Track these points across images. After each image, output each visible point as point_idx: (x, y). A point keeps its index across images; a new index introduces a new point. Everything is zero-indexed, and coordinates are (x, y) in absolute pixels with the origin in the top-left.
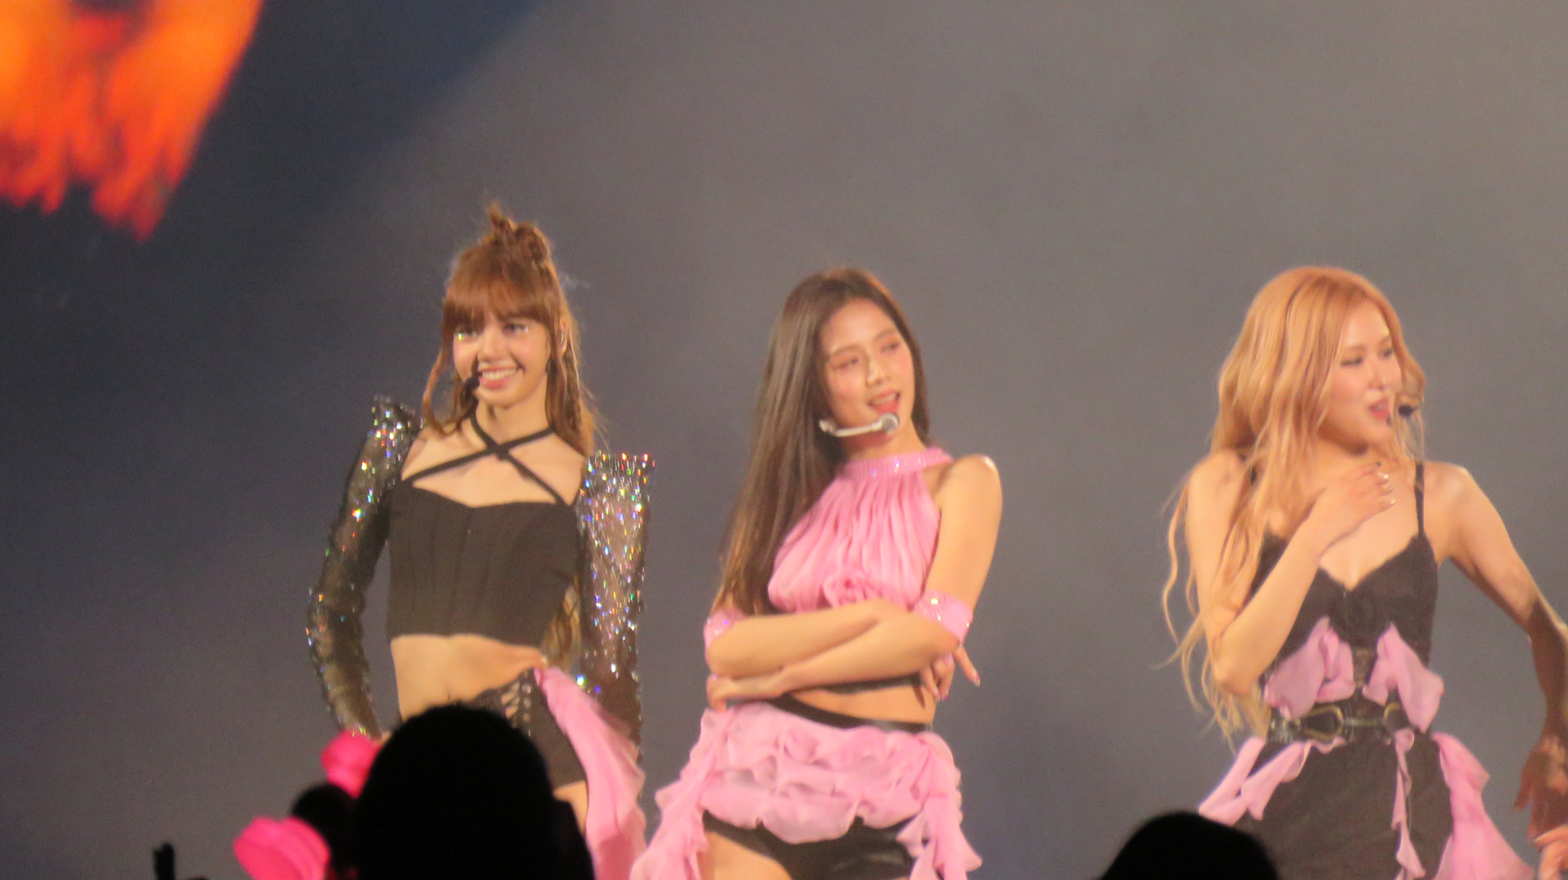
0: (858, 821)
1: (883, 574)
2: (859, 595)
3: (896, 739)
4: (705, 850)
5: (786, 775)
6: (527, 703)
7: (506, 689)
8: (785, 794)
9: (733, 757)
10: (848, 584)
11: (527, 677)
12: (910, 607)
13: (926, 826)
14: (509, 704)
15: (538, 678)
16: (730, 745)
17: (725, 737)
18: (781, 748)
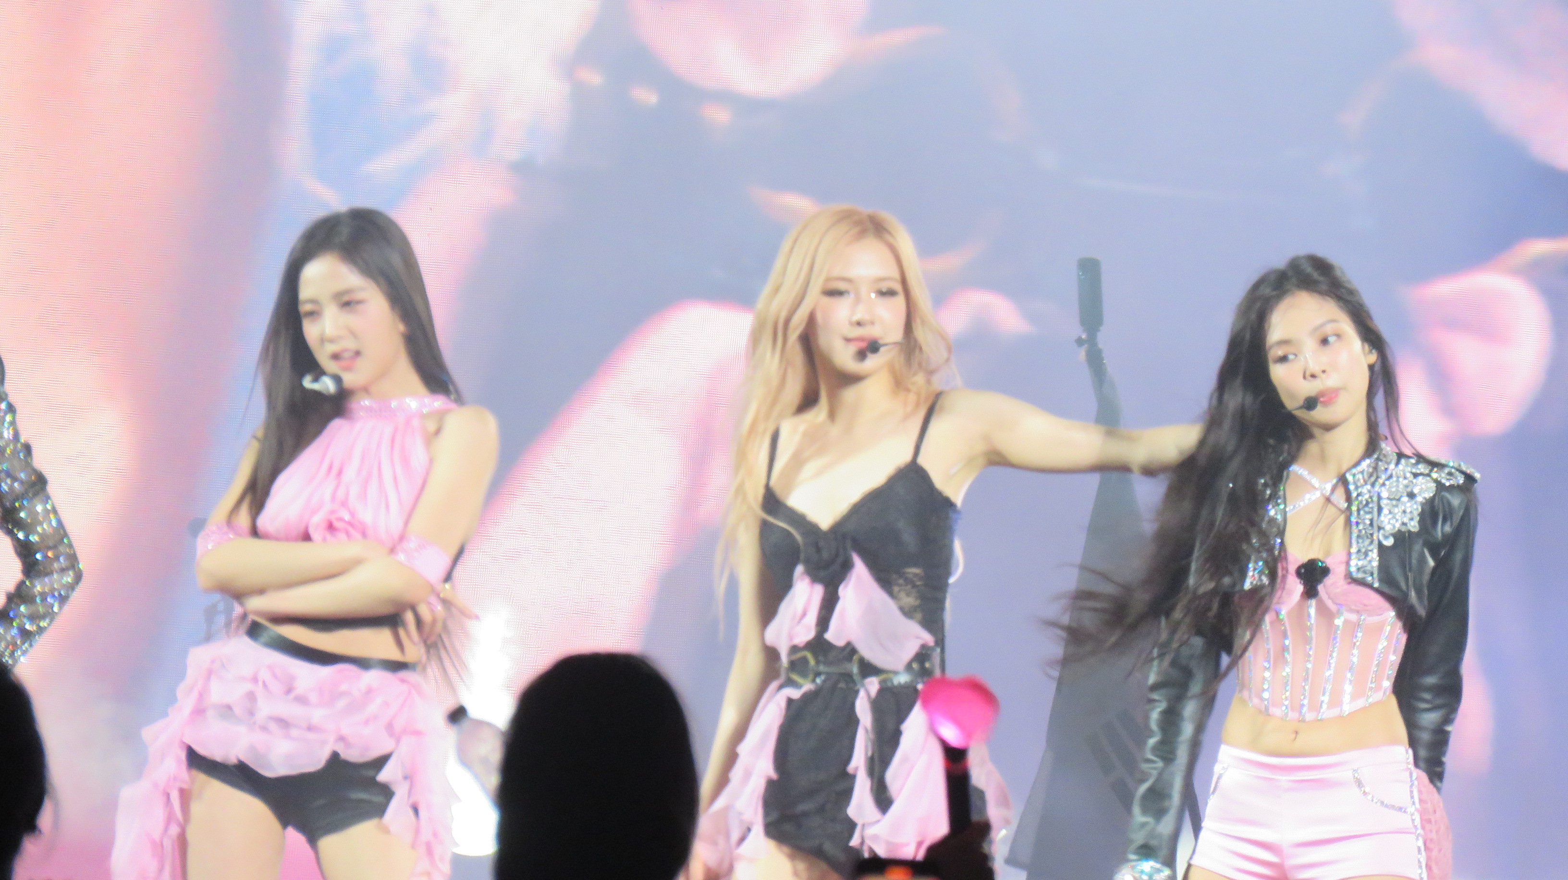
0: (335, 755)
1: (366, 516)
2: (343, 534)
3: (373, 677)
4: (185, 786)
5: (265, 708)
8: (264, 729)
9: (217, 693)
10: (331, 524)
12: (392, 551)
16: (214, 682)
17: (210, 673)
18: (260, 683)
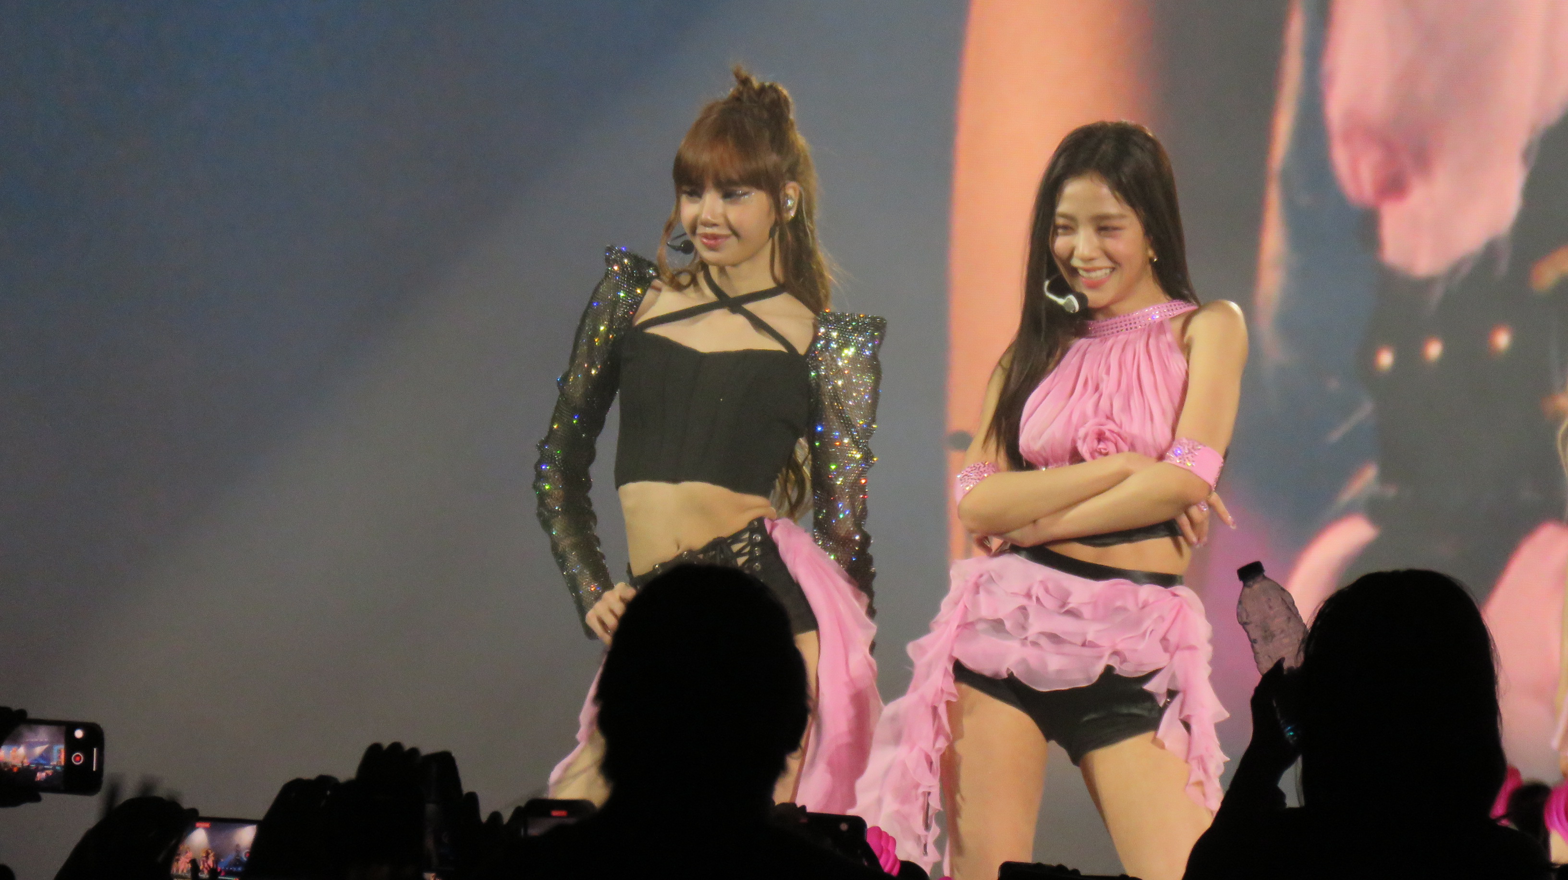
0: (1109, 669)
1: (1134, 427)
2: (1111, 447)
3: (1148, 591)
4: (953, 700)
5: (1036, 626)
6: (757, 552)
7: (736, 538)
8: (1035, 644)
9: (986, 608)
10: (1101, 437)
11: (757, 526)
12: (1161, 457)
13: (1173, 677)
14: (740, 553)
15: (768, 525)
16: (982, 596)
17: (977, 588)
18: (1034, 598)
